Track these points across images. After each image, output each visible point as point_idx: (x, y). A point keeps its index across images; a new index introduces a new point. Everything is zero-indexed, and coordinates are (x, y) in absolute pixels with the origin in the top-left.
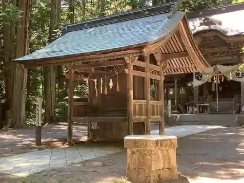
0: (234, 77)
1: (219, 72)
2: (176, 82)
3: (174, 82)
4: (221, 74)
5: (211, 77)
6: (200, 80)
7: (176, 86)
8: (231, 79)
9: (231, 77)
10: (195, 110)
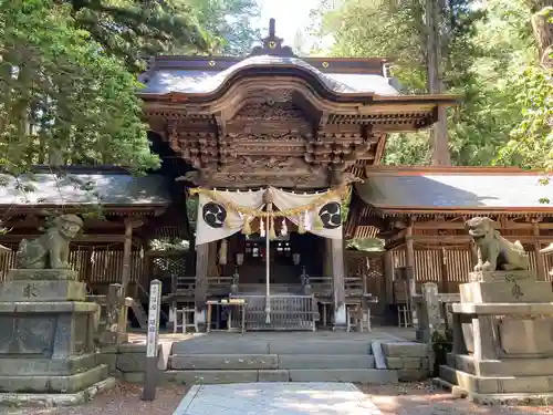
0: (315, 225)
1: (275, 208)
2: (129, 231)
3: (122, 231)
4: (279, 214)
5: (250, 218)
6: (220, 226)
7: (128, 243)
8: (308, 228)
9: (307, 224)
10: (200, 317)
